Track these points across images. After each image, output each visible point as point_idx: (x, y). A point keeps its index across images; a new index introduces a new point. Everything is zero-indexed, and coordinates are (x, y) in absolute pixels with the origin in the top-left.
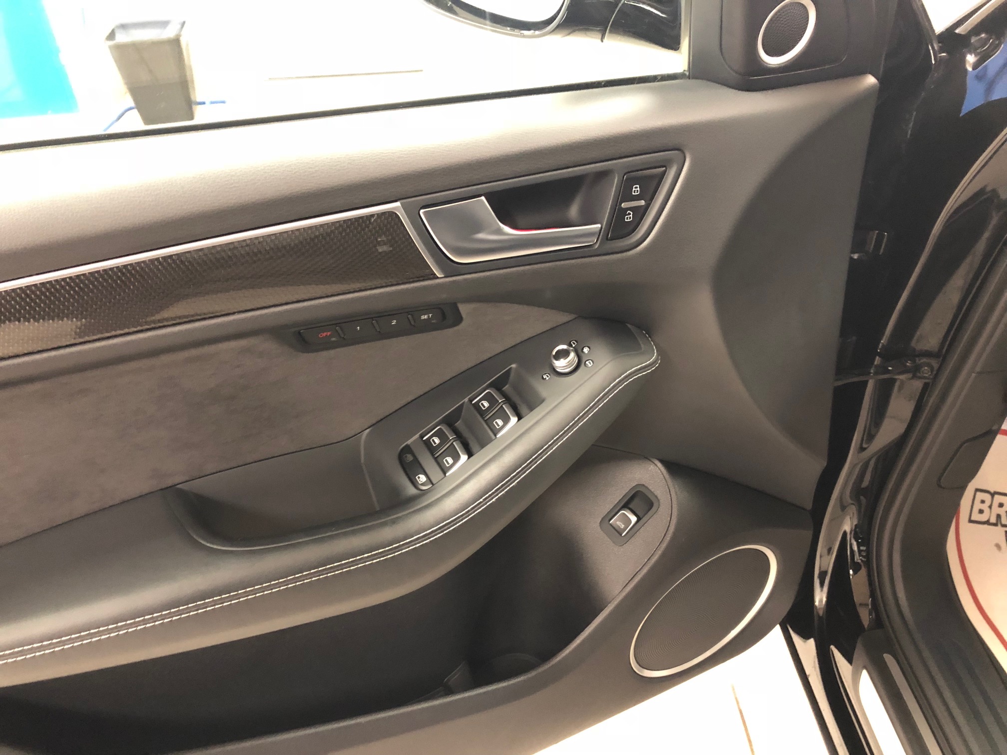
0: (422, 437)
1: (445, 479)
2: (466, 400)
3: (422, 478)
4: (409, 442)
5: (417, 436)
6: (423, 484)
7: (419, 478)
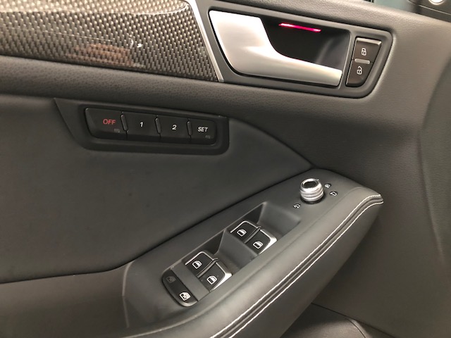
0: (184, 261)
1: (210, 294)
2: (225, 230)
3: (186, 296)
4: (172, 267)
5: (180, 261)
6: (187, 301)
7: (182, 295)
